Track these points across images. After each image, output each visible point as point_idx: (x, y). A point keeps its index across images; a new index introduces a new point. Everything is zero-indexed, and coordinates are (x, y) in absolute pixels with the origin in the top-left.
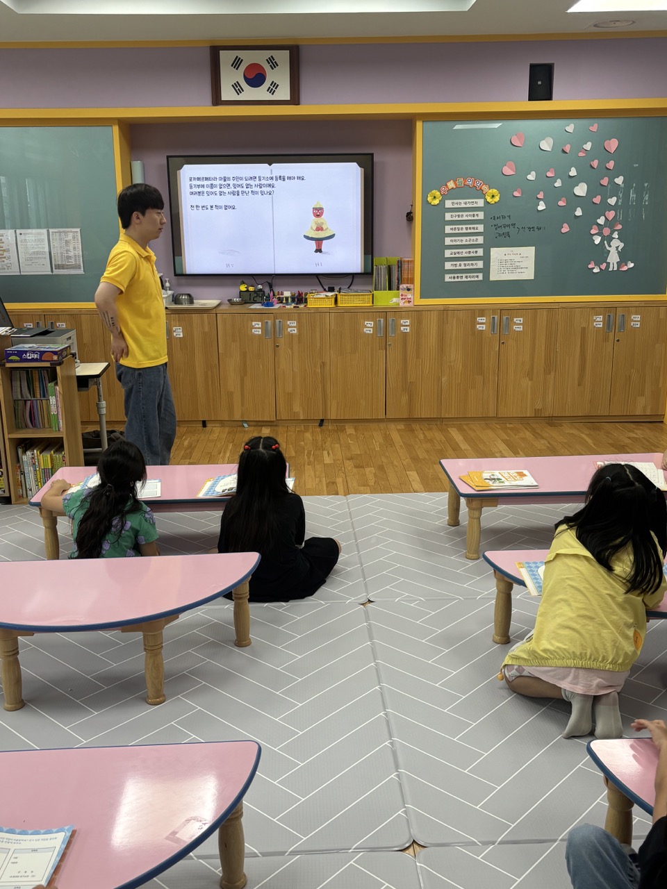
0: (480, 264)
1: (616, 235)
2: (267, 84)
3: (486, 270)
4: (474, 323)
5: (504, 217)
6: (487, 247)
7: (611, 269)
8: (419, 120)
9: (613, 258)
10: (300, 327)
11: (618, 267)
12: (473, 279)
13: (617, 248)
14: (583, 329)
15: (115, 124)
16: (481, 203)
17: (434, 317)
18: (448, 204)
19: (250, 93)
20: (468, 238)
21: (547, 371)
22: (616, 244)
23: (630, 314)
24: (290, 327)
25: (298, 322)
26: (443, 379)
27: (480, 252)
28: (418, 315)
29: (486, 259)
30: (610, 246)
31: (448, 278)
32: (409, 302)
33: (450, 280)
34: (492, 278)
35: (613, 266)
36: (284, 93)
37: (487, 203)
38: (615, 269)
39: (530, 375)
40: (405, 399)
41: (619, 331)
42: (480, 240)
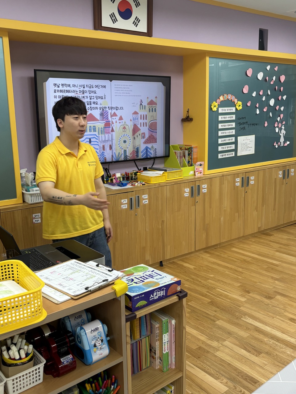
0: (233, 147)
1: (283, 128)
2: (133, 18)
3: (236, 150)
4: (235, 182)
5: (243, 118)
6: (236, 136)
7: (281, 146)
8: (208, 56)
9: (282, 140)
10: (150, 199)
11: (284, 144)
12: (230, 156)
13: (283, 134)
14: (275, 179)
15: (5, 36)
16: (233, 110)
17: (217, 181)
18: (221, 110)
19: (122, 24)
20: (228, 131)
22: (283, 132)
23: (290, 168)
24: (144, 199)
25: (149, 195)
26: (222, 219)
27: (233, 139)
28: (210, 180)
29: (236, 143)
30: (281, 133)
31: (220, 156)
32: (201, 173)
33: (222, 157)
34: (239, 154)
35: (282, 145)
36: (143, 27)
37: (236, 109)
38: (283, 145)
39: (256, 209)
40: (204, 236)
41: (287, 178)
42: (233, 132)
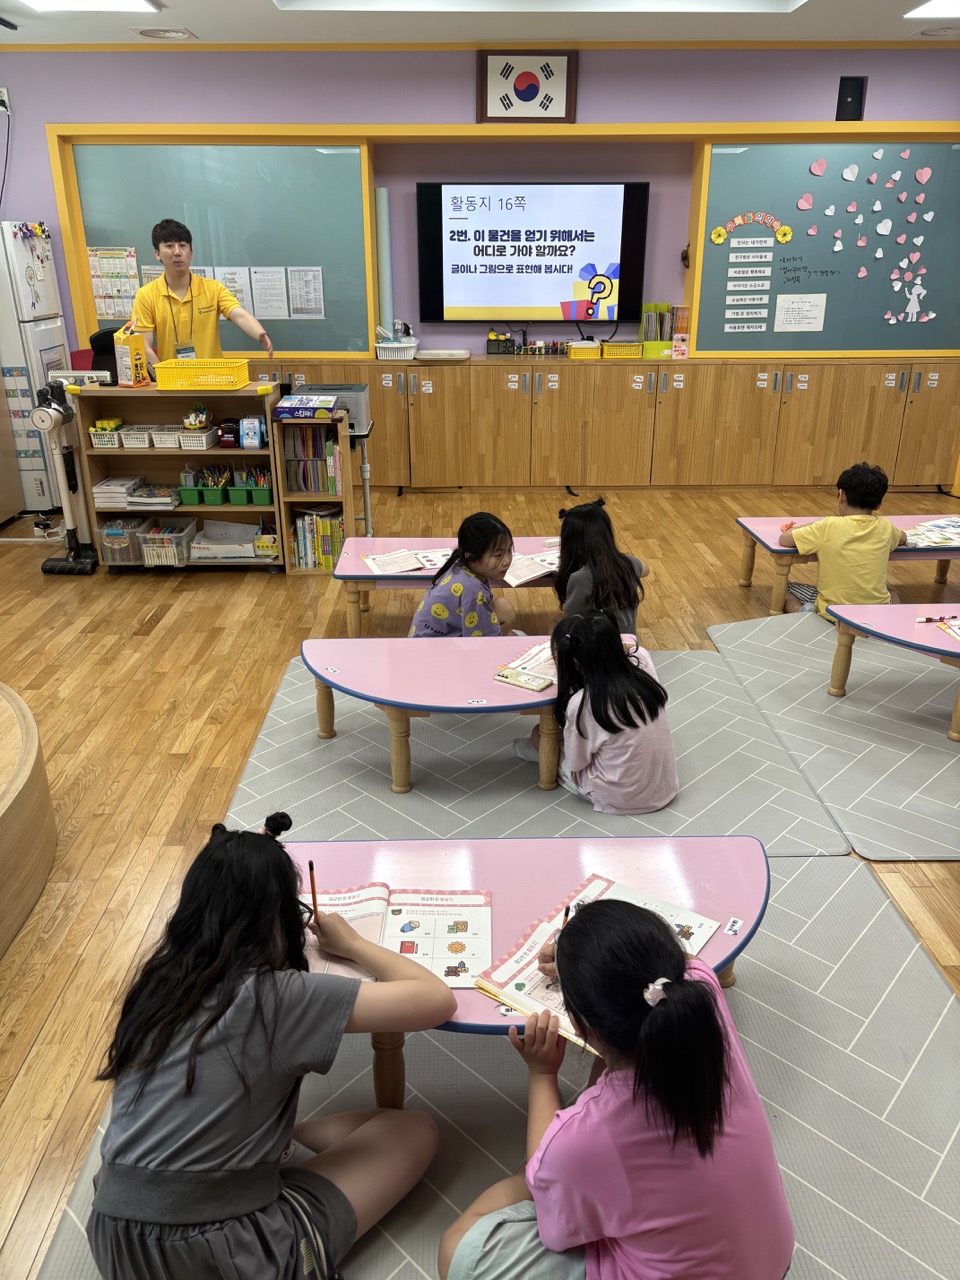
0: (764, 313)
1: (918, 281)
2: (540, 98)
3: (770, 320)
4: (754, 379)
5: (794, 259)
6: (773, 294)
7: (909, 320)
8: (708, 142)
9: (913, 308)
10: (561, 381)
11: (918, 319)
12: (755, 330)
13: (919, 295)
14: (873, 388)
15: (363, 144)
16: (770, 242)
17: (711, 372)
18: (734, 243)
19: (521, 109)
20: (753, 283)
21: (830, 435)
22: (919, 290)
23: (927, 372)
24: (551, 381)
25: (561, 376)
26: (716, 442)
27: (766, 299)
28: (693, 368)
29: (772, 307)
30: (911, 294)
31: (728, 328)
32: (683, 354)
33: (730, 330)
34: (777, 329)
35: (912, 318)
36: (558, 109)
37: (777, 242)
38: (914, 320)
39: (811, 439)
40: (672, 465)
41: (914, 392)
42: (767, 285)
